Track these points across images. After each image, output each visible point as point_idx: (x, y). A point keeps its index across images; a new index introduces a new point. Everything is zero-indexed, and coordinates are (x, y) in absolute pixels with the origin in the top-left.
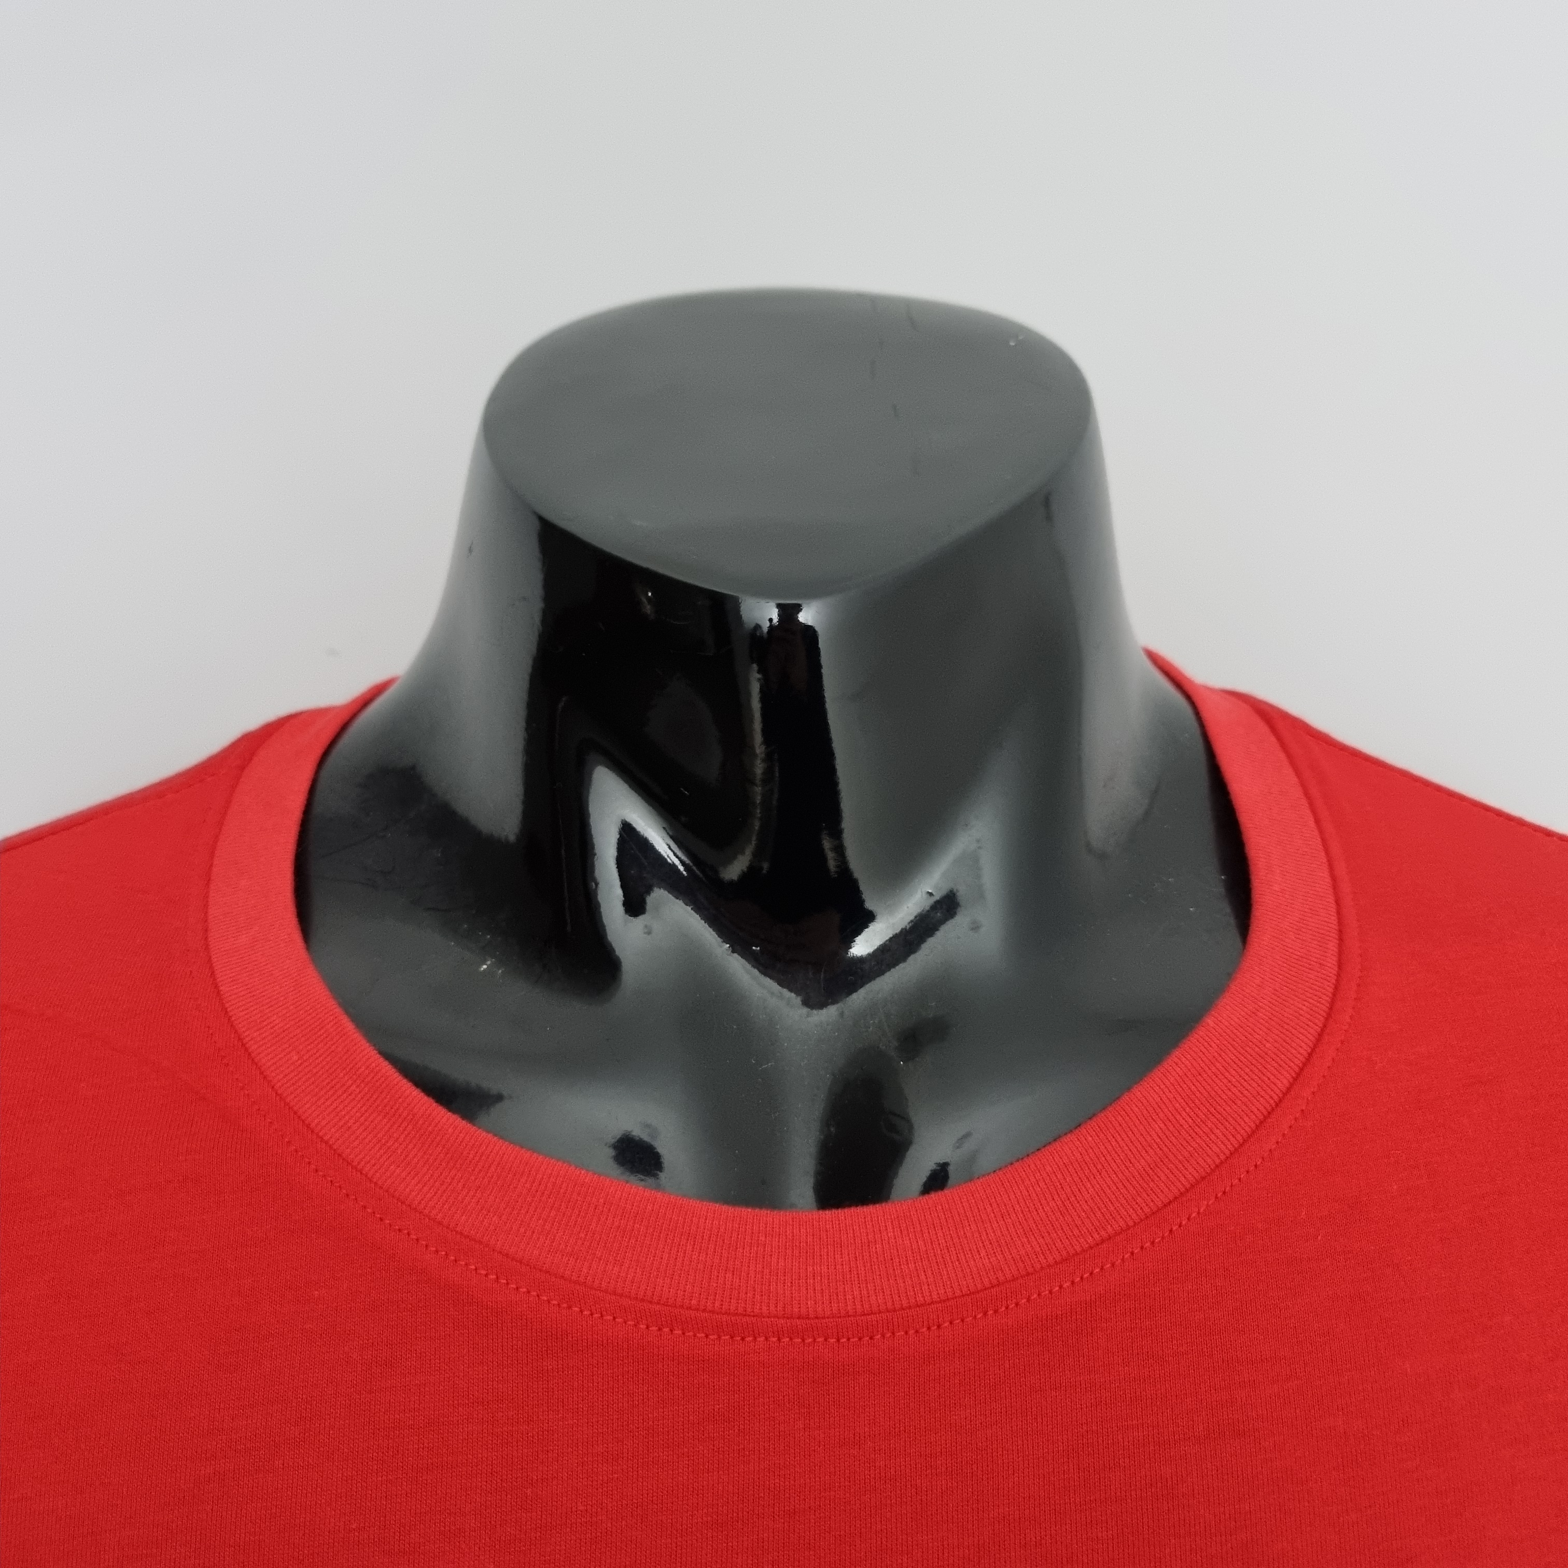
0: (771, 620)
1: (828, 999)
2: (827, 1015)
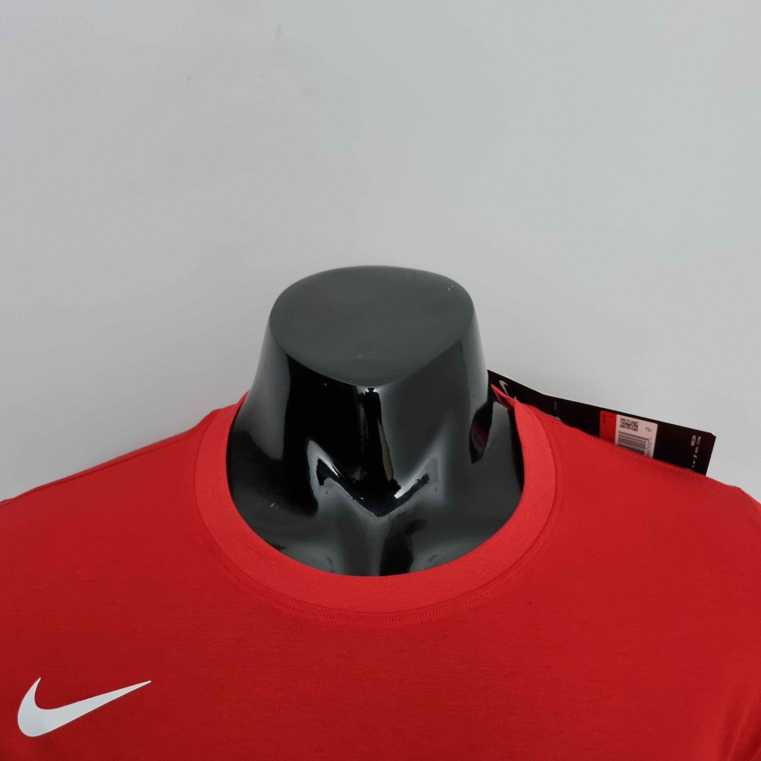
1: (385, 514)
2: (384, 519)
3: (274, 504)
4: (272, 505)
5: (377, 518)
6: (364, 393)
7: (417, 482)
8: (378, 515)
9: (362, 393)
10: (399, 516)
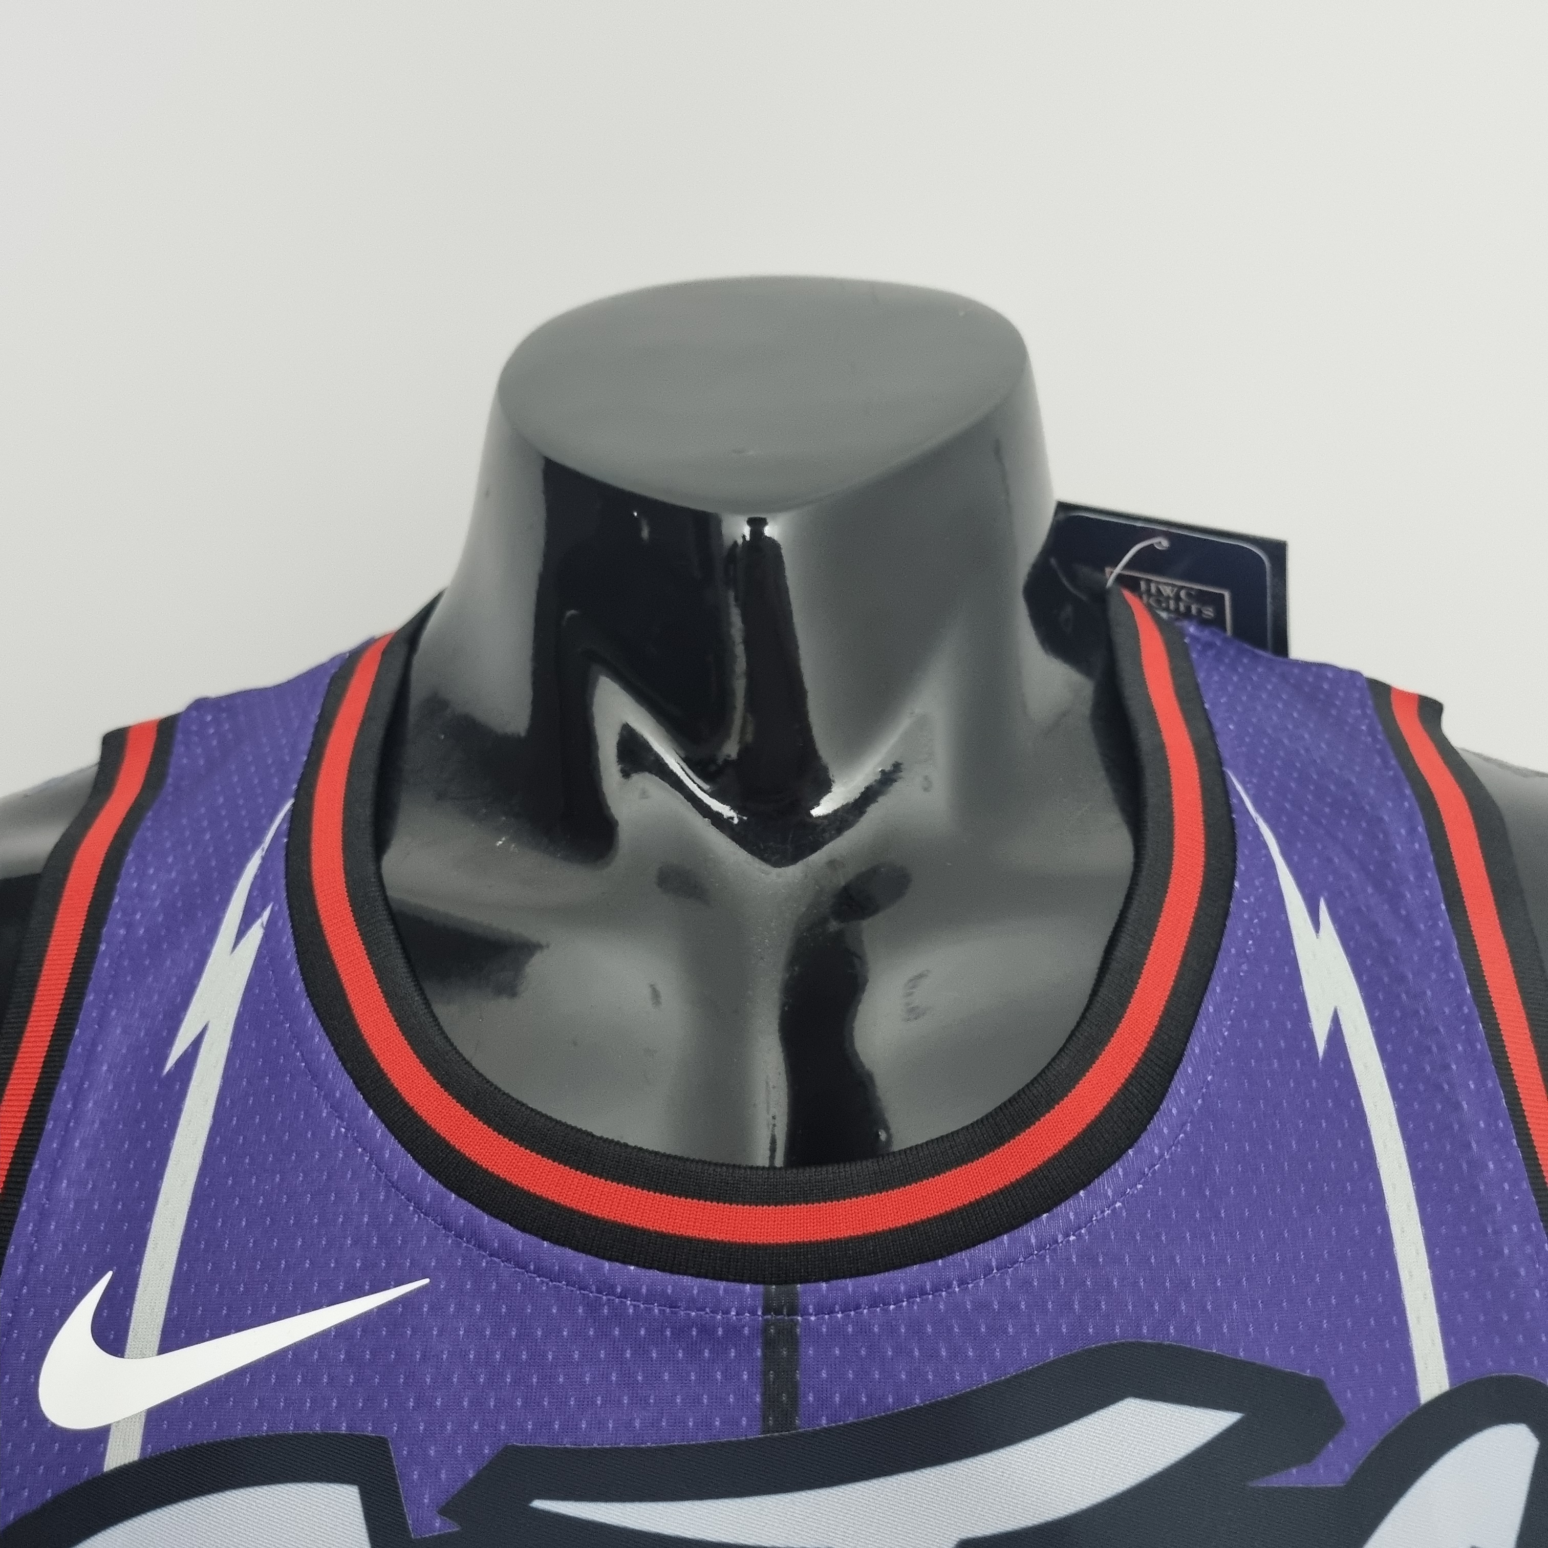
0: (744, 537)
1: (794, 860)
2: (793, 873)
3: (504, 839)
4: (500, 842)
5: (775, 871)
6: (740, 541)
7: (879, 777)
8: (776, 864)
9: (735, 543)
10: (832, 864)
